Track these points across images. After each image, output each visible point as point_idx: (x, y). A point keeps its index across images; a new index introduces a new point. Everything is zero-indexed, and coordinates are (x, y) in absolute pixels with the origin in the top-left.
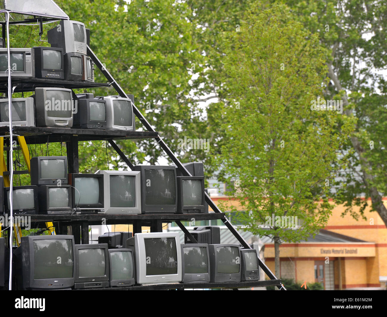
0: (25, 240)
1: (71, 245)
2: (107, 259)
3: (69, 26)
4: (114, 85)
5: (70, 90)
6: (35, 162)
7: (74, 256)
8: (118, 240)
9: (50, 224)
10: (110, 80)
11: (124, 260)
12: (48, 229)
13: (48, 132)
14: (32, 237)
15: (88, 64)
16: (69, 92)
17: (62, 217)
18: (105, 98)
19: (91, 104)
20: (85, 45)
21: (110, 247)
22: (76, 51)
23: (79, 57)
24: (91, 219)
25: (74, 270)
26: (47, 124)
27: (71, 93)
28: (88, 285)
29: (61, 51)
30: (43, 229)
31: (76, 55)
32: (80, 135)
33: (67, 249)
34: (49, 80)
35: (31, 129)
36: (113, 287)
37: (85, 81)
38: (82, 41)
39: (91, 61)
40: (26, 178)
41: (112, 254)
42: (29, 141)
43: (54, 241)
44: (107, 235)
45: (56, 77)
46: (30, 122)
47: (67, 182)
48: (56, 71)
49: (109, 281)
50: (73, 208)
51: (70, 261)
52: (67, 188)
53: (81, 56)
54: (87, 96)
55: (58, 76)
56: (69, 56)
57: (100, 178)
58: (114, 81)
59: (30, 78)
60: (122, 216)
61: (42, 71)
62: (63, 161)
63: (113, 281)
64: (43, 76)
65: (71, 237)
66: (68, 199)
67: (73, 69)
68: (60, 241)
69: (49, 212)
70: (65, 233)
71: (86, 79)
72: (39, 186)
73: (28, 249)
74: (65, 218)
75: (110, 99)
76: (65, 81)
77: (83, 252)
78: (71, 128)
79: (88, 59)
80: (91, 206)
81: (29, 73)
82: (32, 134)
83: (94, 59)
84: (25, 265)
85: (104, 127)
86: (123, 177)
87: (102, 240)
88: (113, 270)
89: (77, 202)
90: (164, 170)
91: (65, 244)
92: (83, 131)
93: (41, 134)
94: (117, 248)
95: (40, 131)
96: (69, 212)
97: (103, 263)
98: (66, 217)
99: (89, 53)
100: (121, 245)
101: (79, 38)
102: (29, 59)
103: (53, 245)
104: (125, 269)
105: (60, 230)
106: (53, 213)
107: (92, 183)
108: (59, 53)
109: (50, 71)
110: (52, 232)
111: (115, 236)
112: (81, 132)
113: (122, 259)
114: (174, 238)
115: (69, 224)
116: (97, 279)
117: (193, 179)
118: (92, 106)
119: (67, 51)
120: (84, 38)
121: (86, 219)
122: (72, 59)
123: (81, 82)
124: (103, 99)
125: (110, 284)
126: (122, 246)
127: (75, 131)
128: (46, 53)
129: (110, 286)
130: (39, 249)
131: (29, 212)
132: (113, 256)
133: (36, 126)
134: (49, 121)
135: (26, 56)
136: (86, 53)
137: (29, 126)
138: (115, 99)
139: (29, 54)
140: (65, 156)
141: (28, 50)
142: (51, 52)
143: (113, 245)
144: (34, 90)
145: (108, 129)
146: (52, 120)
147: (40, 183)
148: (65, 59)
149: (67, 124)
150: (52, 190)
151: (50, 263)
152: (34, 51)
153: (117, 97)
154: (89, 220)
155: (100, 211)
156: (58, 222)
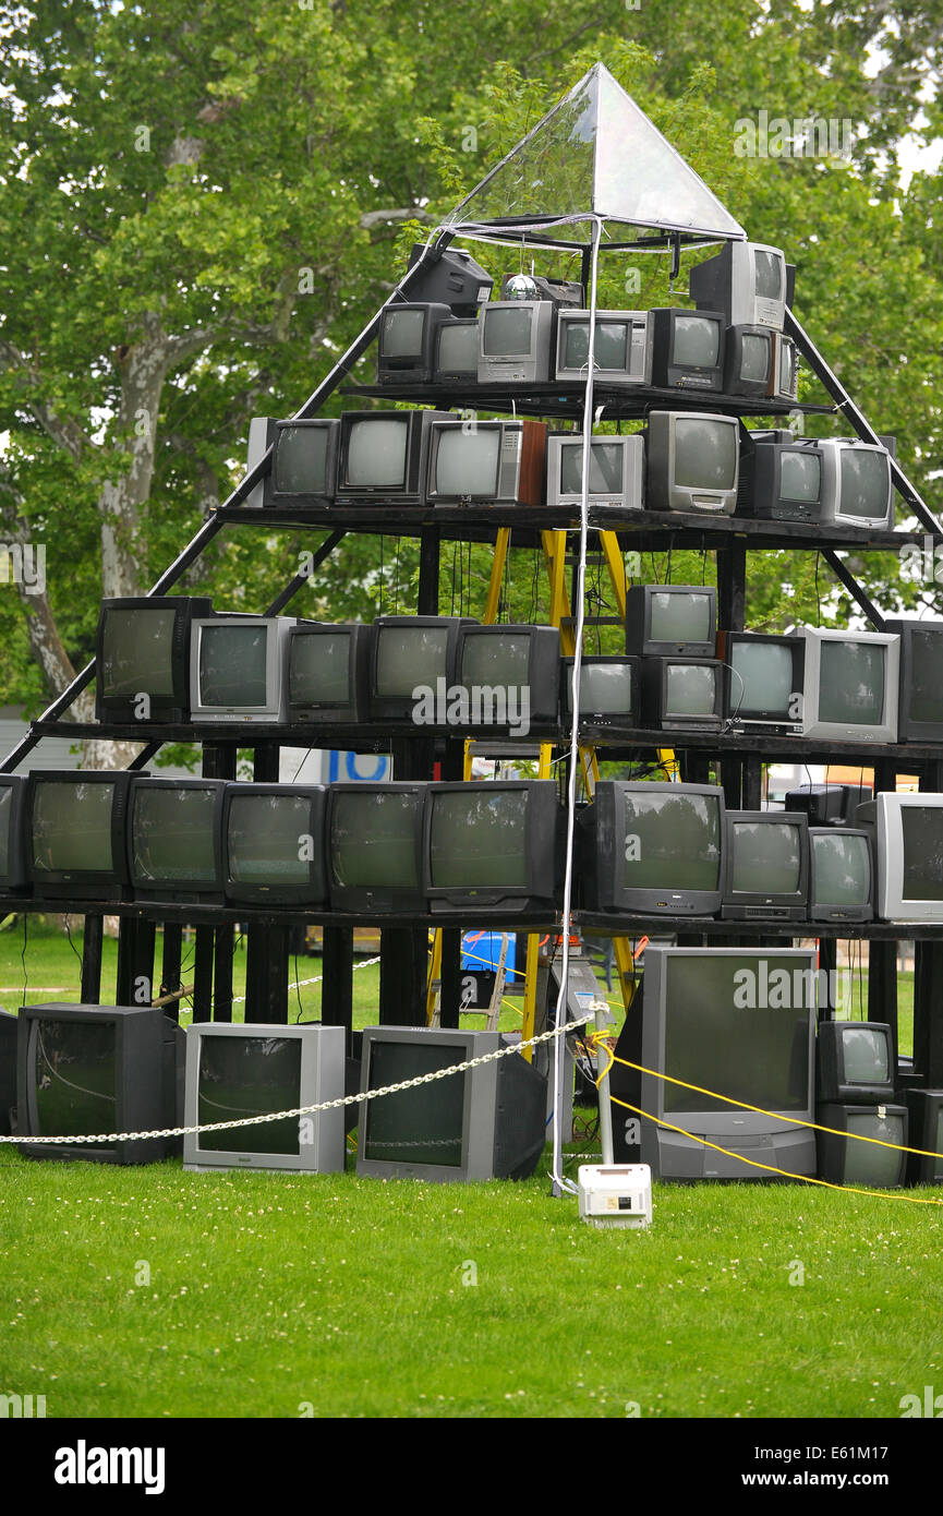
0: (605, 788)
1: (715, 811)
2: (805, 851)
3: (746, 255)
4: (848, 410)
5: (734, 420)
6: (637, 597)
7: (721, 837)
8: (836, 804)
9: (667, 755)
10: (839, 398)
11: (847, 857)
12: (662, 767)
13: (674, 524)
14: (621, 784)
15: (785, 355)
16: (733, 425)
17: (698, 739)
18: (820, 442)
19: (786, 457)
20: (780, 305)
21: (813, 822)
22: (756, 321)
23: (762, 337)
24: (769, 749)
25: (721, 873)
26: (671, 504)
27: (737, 428)
28: (756, 912)
29: (719, 321)
30: (651, 764)
31: (755, 330)
32: (751, 536)
33: (705, 818)
34: (684, 392)
35: (634, 515)
36: (818, 921)
37: (773, 398)
38: (775, 294)
39: (792, 347)
40: (615, 635)
41: (817, 840)
42: (626, 544)
43: (676, 798)
44: (806, 791)
45: (704, 387)
46: (631, 497)
47: (713, 654)
48: (704, 371)
49: (808, 906)
50: (724, 718)
51: (712, 849)
52: (712, 666)
53: (768, 335)
54: (777, 437)
55: (707, 382)
56: (738, 333)
57: (796, 646)
58: (849, 400)
59: (640, 386)
60: (848, 746)
61: (669, 371)
62: (706, 598)
63: (816, 906)
64: (671, 383)
65: (718, 789)
66: (712, 695)
67: (745, 366)
68: (690, 799)
69: (665, 725)
70: (705, 780)
71: (776, 393)
72: (645, 658)
73: (611, 812)
74: (704, 743)
75: (835, 446)
76: (724, 397)
77: (743, 828)
78: (732, 516)
79: (785, 342)
80: (771, 716)
81: (637, 375)
82: (635, 527)
83: (800, 342)
84: (603, 850)
85: (812, 519)
86: (853, 647)
87: (793, 801)
88: (818, 880)
89: (735, 704)
91: (701, 808)
92: (760, 525)
93: (657, 528)
94: (833, 825)
95: (654, 520)
96: (715, 727)
97: (795, 859)
98: (707, 739)
99: (789, 327)
100: (843, 816)
101: (766, 288)
102: (641, 338)
103: (672, 808)
104: (849, 879)
105: (693, 771)
106: (676, 726)
107: (778, 657)
108: (716, 325)
109: (689, 370)
110: (671, 774)
111: (827, 795)
112: (757, 527)
113: (842, 854)
115: (715, 757)
116: (777, 899)
118: (788, 463)
119: (735, 322)
120: (780, 287)
121: (755, 748)
122: (745, 342)
123: (763, 401)
124: (816, 445)
125: (809, 915)
126: (843, 822)
127: (740, 525)
128: (681, 324)
129: (809, 920)
130: (637, 814)
131: (618, 720)
132: (820, 846)
133: (646, 508)
134: (677, 496)
135: (635, 331)
136: (781, 327)
137: (629, 507)
138: (845, 445)
139: (642, 326)
140: (712, 585)
141: (641, 315)
142: (698, 321)
143: (821, 816)
144: (647, 417)
145: (823, 522)
146: (687, 495)
147: (647, 649)
148: (729, 341)
149: (722, 505)
150: (673, 669)
151: (663, 850)
152: (652, 319)
153: (851, 443)
154: (763, 751)
155: (791, 729)
156: (686, 750)
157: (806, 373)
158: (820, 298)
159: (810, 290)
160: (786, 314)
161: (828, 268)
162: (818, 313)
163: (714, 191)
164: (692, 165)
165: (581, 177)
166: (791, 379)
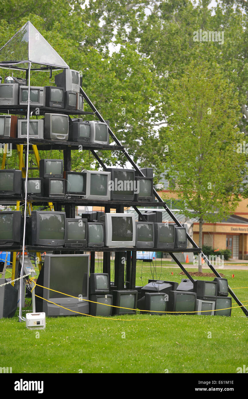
0: (34, 213)
1: (63, 219)
2: (87, 229)
3: (69, 73)
4: (97, 114)
5: (67, 116)
6: (42, 162)
7: (65, 225)
8: (95, 216)
9: (51, 204)
10: (94, 110)
11: (97, 230)
12: (49, 207)
13: (52, 143)
14: (38, 212)
15: (80, 99)
16: (67, 117)
17: (58, 199)
18: (90, 122)
19: (81, 126)
20: (79, 86)
21: (89, 221)
22: (72, 90)
23: (74, 94)
24: (77, 202)
25: (65, 235)
26: (51, 138)
27: (68, 118)
28: (74, 245)
29: (63, 90)
30: (46, 206)
31: (72, 92)
32: (72, 146)
33: (61, 220)
34: (54, 108)
35: (41, 141)
36: (90, 247)
37: (77, 110)
38: (77, 83)
39: (82, 97)
40: (37, 172)
41: (90, 226)
42: (39, 148)
43: (53, 215)
44: (87, 213)
45: (59, 107)
46: (40, 136)
47: (62, 177)
48: (59, 103)
49: (87, 243)
50: (66, 194)
51: (63, 229)
52: (62, 181)
53: (76, 93)
54: (79, 120)
55: (60, 106)
56: (68, 93)
57: (84, 175)
58: (97, 111)
59: (42, 106)
60: (98, 201)
61: (50, 102)
62: (61, 162)
63: (89, 243)
64: (50, 106)
65: (64, 213)
66: (62, 188)
67: (70, 102)
68: (57, 216)
69: (50, 196)
70: (60, 210)
71: (78, 109)
72: (44, 178)
73: (36, 219)
74: (60, 201)
75: (94, 123)
76: (65, 110)
77: (70, 223)
78: (67, 141)
79: (80, 95)
80: (78, 193)
81: (42, 104)
82: (42, 144)
83: (84, 96)
84: (34, 229)
85: (88, 142)
86: (99, 175)
87: (84, 216)
88: (90, 236)
89: (68, 190)
90: (126, 172)
91: (60, 218)
92: (74, 143)
93: (47, 144)
94: (94, 222)
95: (46, 142)
96: (63, 196)
97: (84, 231)
98: (61, 200)
99: (81, 92)
100: (97, 220)
101: (75, 81)
102: (42, 94)
103: (52, 218)
104: (98, 236)
105: (57, 208)
106: (53, 196)
107: (80, 178)
108: (62, 91)
109: (55, 102)
110: (52, 209)
111: (92, 214)
112: (74, 144)
113: (96, 229)
114: (132, 217)
115: (63, 204)
116: (80, 242)
117: (145, 179)
118: (82, 127)
119: (67, 90)
120: (78, 81)
121: (73, 202)
122: (70, 95)
123: (75, 111)
124: (89, 123)
125: (88, 245)
126: (97, 221)
127: (69, 143)
128: (53, 90)
129: (88, 247)
130: (43, 220)
131: (37, 195)
132: (91, 227)
133: (44, 139)
134: (53, 136)
135: (40, 92)
136: (79, 92)
137: (40, 138)
138: (96, 123)
139: (42, 91)
140: (62, 159)
141: (42, 88)
142: (57, 90)
143: (91, 220)
144: (44, 115)
145: (91, 143)
146: (55, 135)
147: (45, 177)
148: (65, 95)
149: (64, 138)
150: (52, 181)
151: (49, 229)
152: (45, 89)
153: (98, 122)
154: (76, 203)
155: (83, 197)
156: (56, 203)
157: (86, 104)
158: (90, 84)
159: (87, 82)
160: (80, 89)
161: (91, 76)
162: (89, 88)
163: (61, 56)
164: (55, 49)
165: (25, 51)
166: (82, 106)
